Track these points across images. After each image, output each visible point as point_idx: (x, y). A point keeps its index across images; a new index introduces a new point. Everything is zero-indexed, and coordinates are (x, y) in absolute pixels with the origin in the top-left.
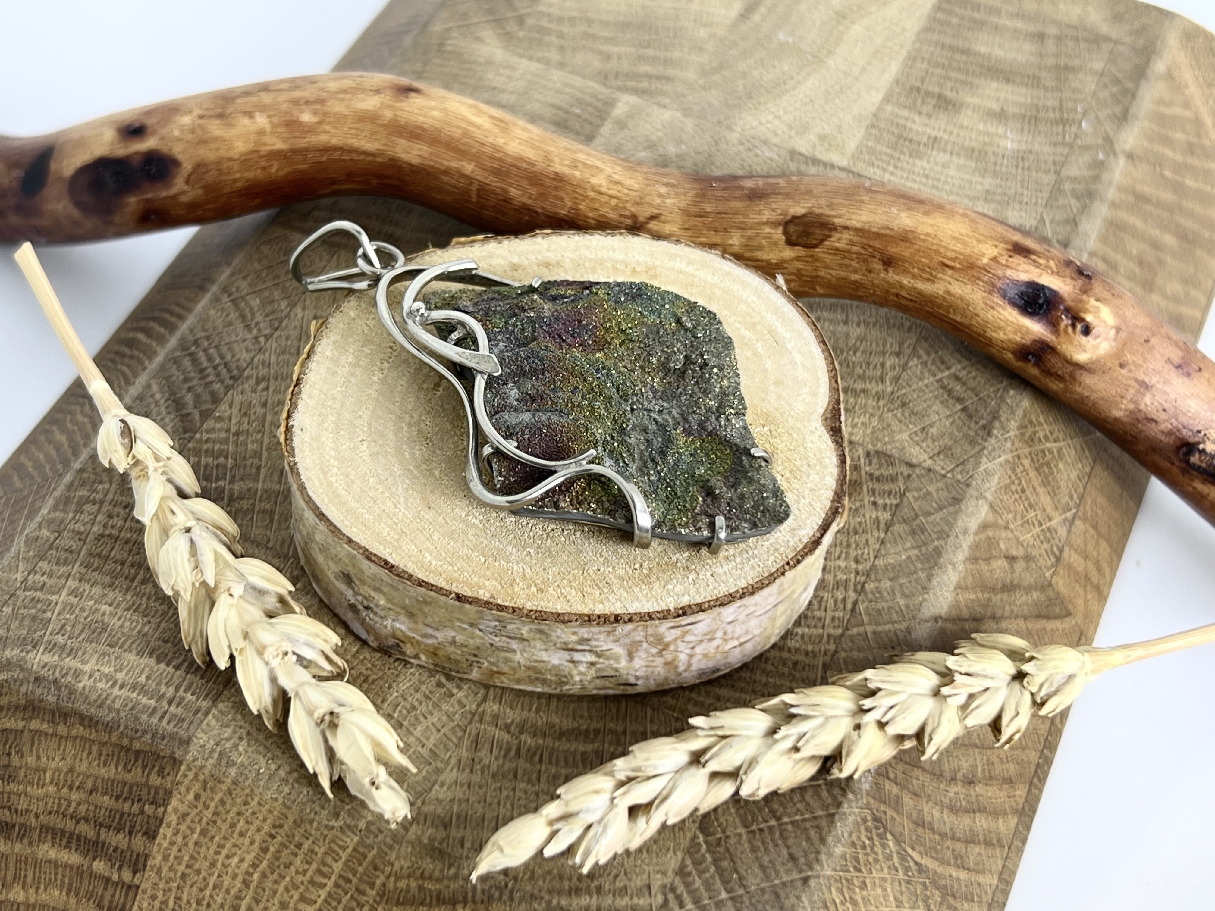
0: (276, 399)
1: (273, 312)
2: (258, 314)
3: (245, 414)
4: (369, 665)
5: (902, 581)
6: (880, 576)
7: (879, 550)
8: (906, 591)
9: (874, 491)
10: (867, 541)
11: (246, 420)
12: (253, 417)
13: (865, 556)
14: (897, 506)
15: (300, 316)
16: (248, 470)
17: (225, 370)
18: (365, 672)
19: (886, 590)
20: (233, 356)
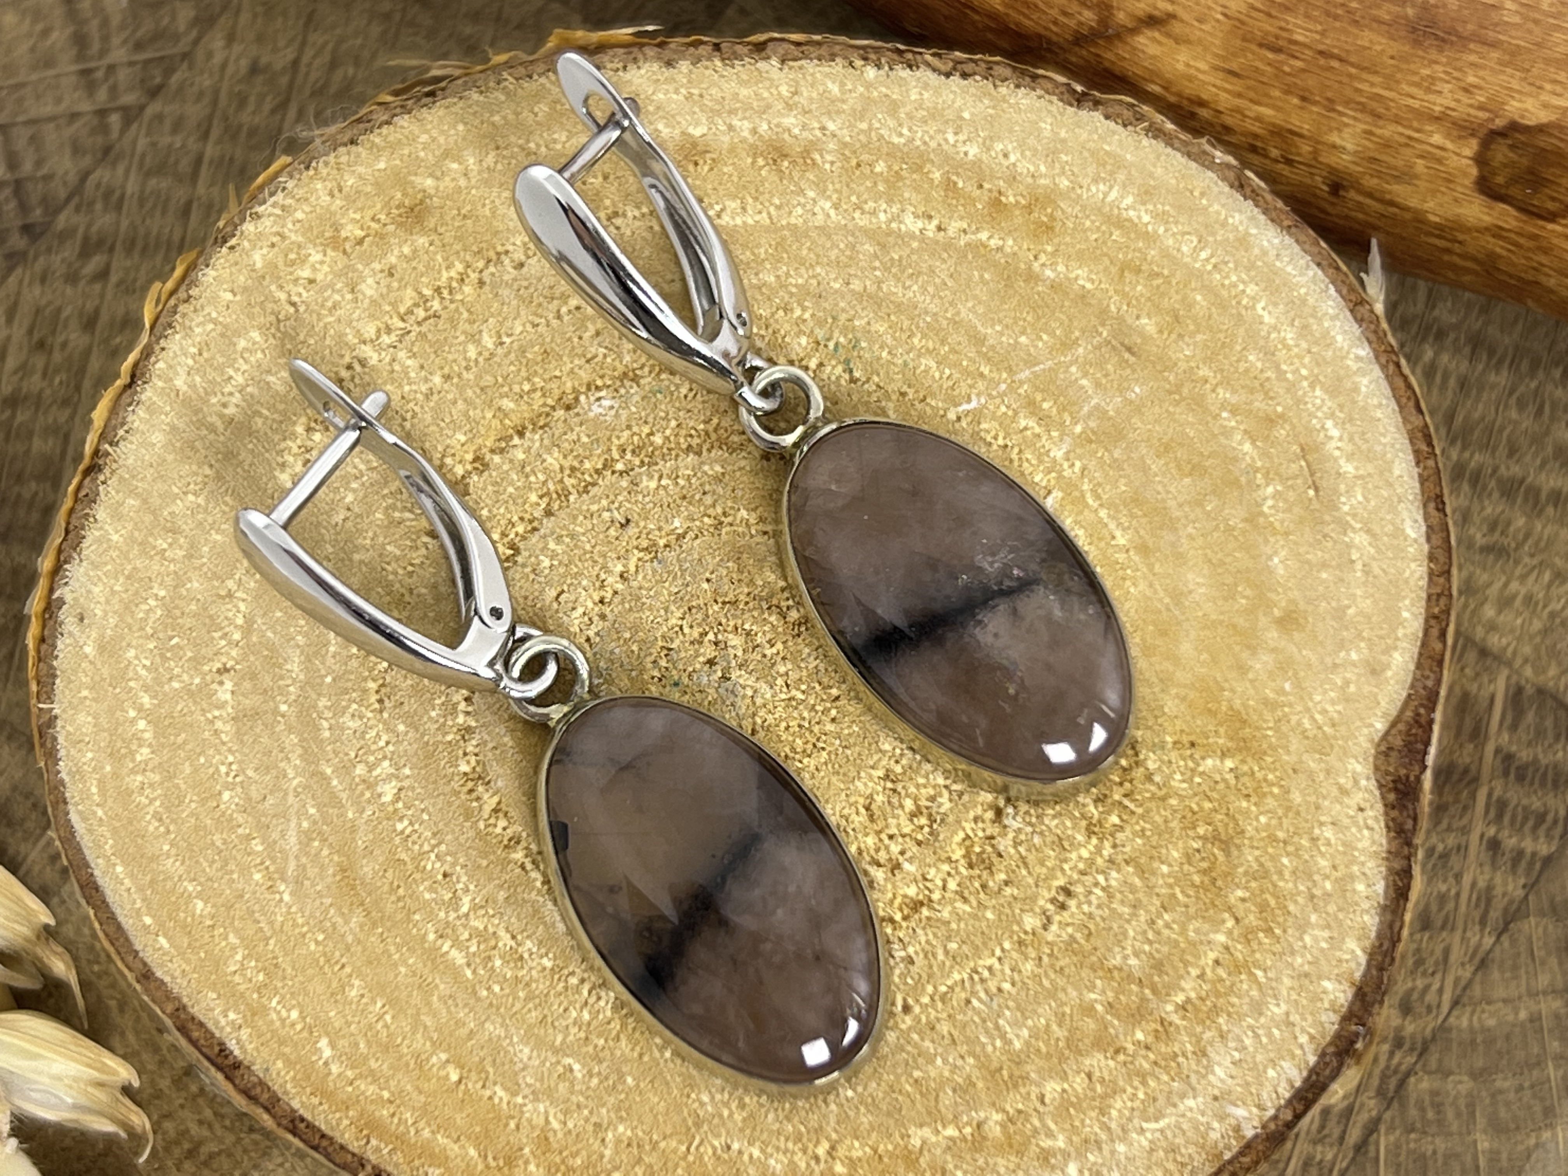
0: (121, 311)
1: (157, 36)
2: (116, 41)
3: (41, 345)
4: (208, 1113)
5: (1499, 1084)
6: (1451, 1062)
7: (1470, 983)
8: (1503, 1113)
9: (1502, 805)
10: (1447, 952)
11: (39, 361)
12: (57, 357)
13: (1431, 997)
14: (1548, 861)
15: (217, 59)
16: (22, 513)
17: (13, 204)
18: (195, 1130)
19: (1454, 1104)
20: (39, 164)
